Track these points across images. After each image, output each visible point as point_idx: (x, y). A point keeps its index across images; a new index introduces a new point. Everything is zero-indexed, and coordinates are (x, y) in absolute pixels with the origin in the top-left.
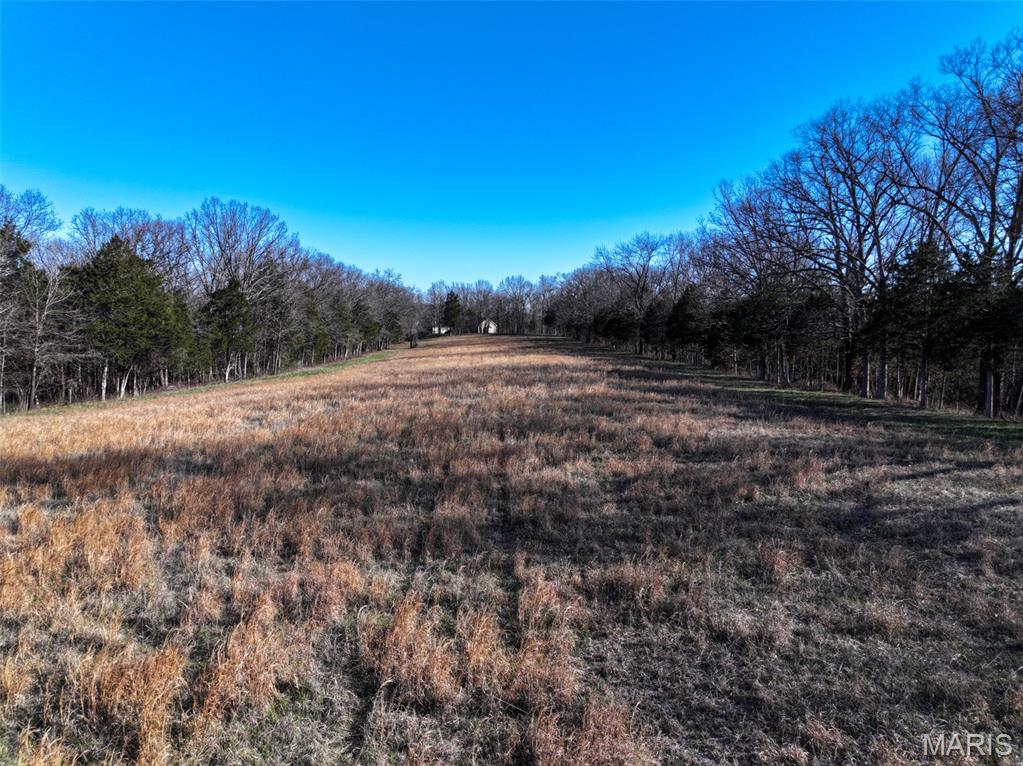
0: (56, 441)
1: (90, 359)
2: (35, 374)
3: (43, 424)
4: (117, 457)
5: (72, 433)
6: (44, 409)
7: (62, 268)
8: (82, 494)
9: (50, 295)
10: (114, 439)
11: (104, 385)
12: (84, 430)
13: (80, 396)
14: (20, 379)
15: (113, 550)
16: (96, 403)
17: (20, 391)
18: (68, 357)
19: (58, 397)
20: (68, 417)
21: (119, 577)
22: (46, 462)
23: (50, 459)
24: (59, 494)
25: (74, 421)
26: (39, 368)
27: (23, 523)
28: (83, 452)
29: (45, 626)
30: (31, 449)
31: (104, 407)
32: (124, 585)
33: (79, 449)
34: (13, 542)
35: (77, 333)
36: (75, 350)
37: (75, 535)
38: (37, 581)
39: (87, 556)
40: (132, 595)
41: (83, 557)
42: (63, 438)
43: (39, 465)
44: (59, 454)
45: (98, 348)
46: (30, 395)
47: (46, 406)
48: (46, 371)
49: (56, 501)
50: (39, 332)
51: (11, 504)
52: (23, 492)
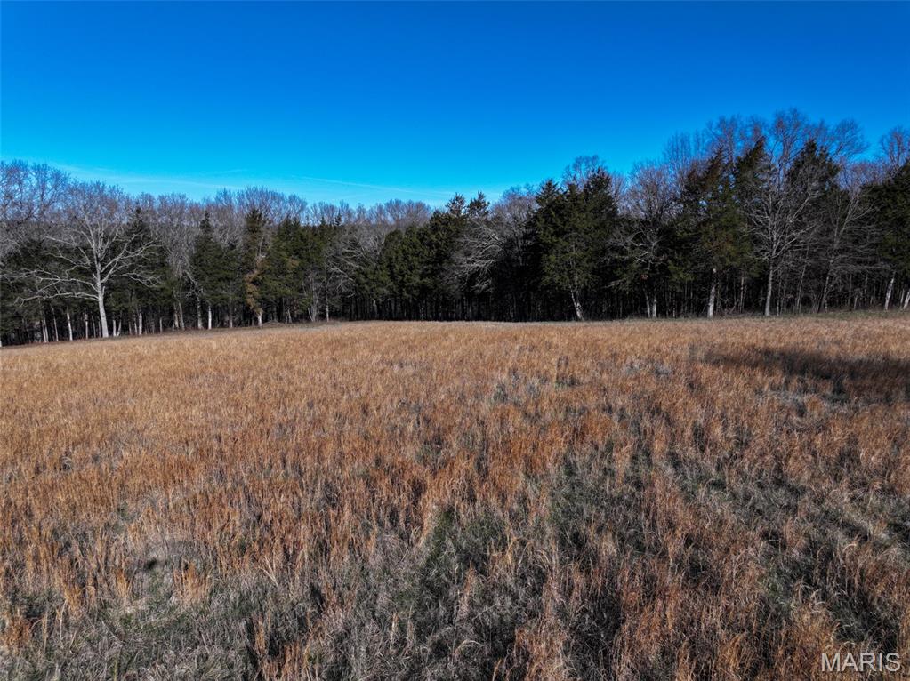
0: (839, 343)
1: (878, 271)
2: (827, 282)
3: (829, 327)
4: (895, 366)
5: (854, 336)
6: (831, 313)
7: (864, 187)
8: (859, 395)
9: (850, 212)
10: (893, 348)
11: (889, 295)
12: (866, 337)
13: (864, 305)
14: (815, 286)
15: (884, 454)
16: (878, 312)
17: (813, 296)
18: (857, 269)
19: (844, 303)
20: (851, 322)
21: (888, 480)
22: (830, 360)
23: (834, 358)
24: (839, 390)
25: (857, 326)
26: (832, 277)
27: (808, 409)
28: (863, 356)
29: (819, 501)
30: (818, 347)
31: (886, 317)
32: (892, 489)
33: (860, 353)
34: (798, 423)
35: (868, 247)
36: (866, 263)
37: (850, 431)
38: (815, 461)
39: (860, 453)
40: (899, 501)
41: (856, 453)
42: (846, 341)
43: (824, 362)
44: (842, 355)
45: (888, 261)
46: (821, 300)
47: (833, 311)
48: (838, 280)
49: (836, 396)
50: (836, 246)
51: (800, 391)
52: (810, 383)
